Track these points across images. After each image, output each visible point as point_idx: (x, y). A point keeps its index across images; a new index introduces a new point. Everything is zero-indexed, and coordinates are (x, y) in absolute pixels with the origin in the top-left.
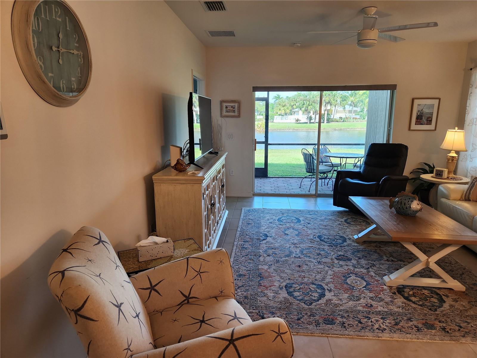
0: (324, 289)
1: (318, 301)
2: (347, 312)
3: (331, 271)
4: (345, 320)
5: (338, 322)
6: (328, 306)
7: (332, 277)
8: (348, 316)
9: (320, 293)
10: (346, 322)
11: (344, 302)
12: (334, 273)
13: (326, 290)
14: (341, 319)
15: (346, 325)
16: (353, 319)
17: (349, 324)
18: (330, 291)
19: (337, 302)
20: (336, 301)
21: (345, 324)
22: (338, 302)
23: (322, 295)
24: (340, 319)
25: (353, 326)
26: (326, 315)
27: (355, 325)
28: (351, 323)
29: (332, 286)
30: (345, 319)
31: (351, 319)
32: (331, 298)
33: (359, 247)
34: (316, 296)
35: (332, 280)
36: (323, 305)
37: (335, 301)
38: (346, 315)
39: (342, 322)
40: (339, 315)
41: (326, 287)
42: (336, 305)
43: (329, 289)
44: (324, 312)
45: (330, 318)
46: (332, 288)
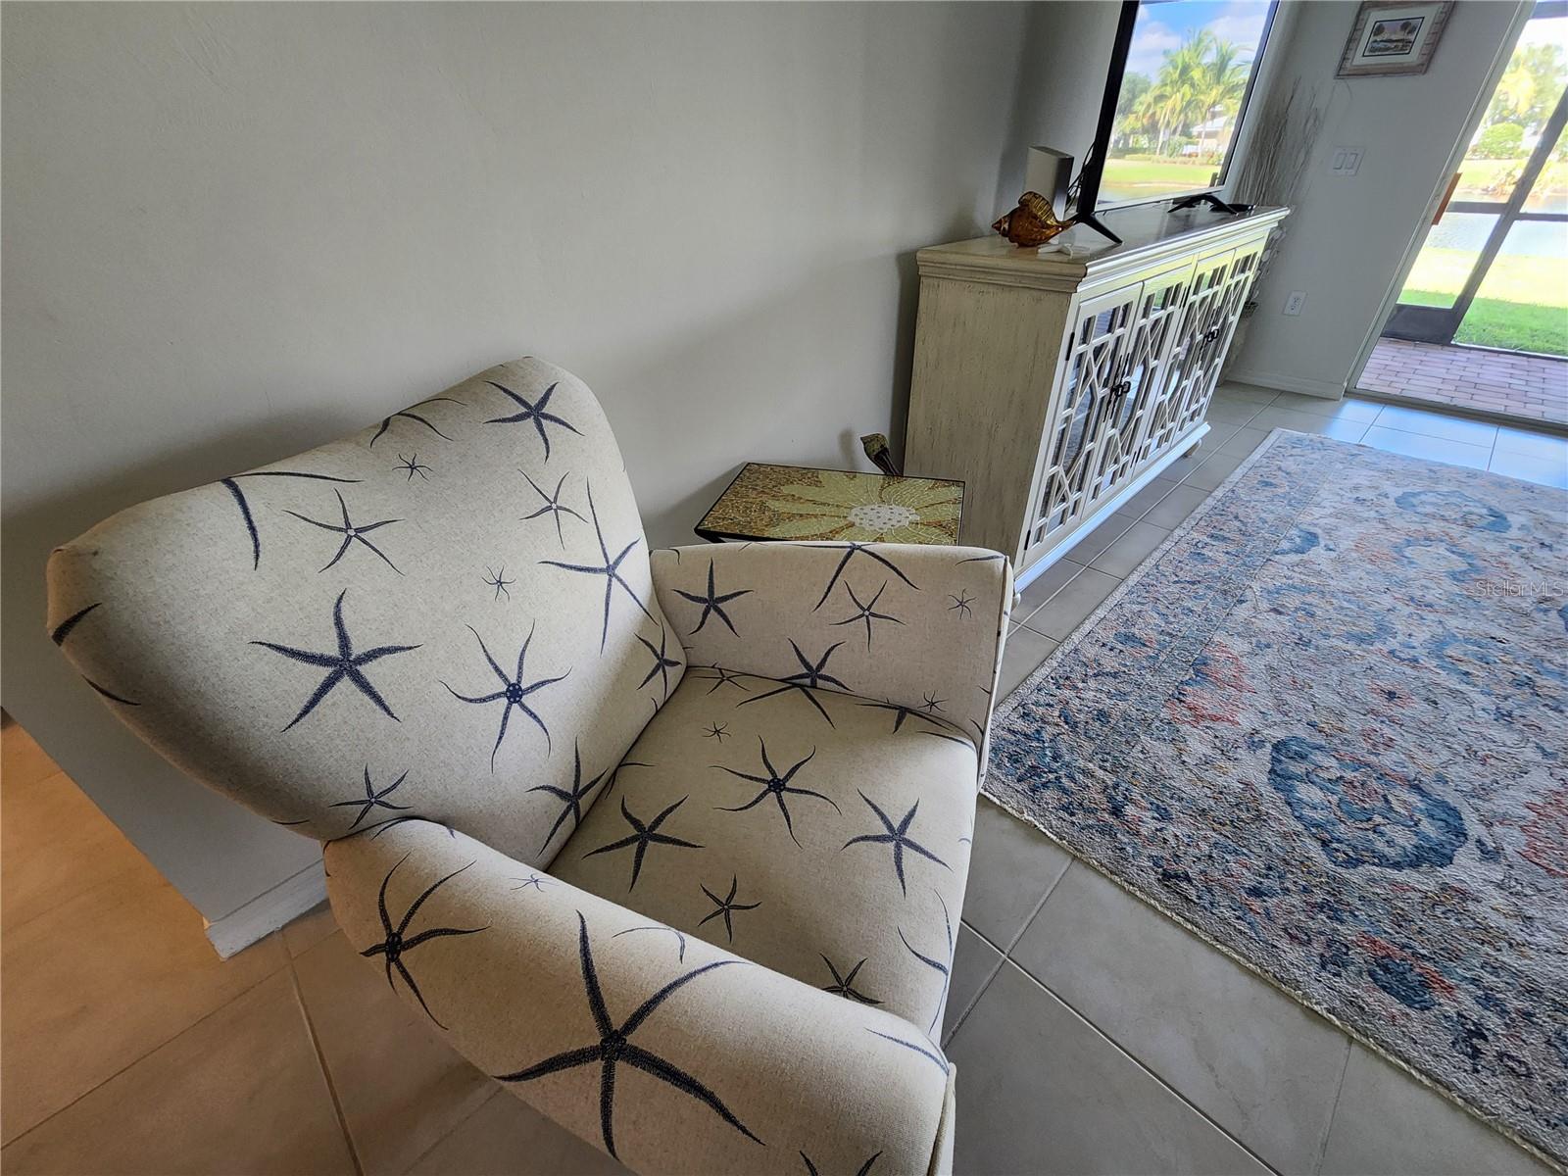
0: (1461, 834)
1: (1397, 866)
2: (1533, 991)
3: (1546, 774)
4: (1493, 1021)
5: (1452, 1013)
6: (1438, 913)
7: (1538, 801)
8: (1528, 1015)
9: (1428, 839)
10: (1495, 1034)
11: (1540, 938)
12: (1562, 790)
13: (1471, 845)
14: (1477, 1008)
15: (1489, 1050)
16: (1548, 1042)
17: (1510, 1057)
18: (1490, 855)
19: (1495, 920)
20: (1494, 916)
21: (1485, 1038)
22: (1503, 922)
23: (1437, 856)
24: (1469, 1002)
25: (1529, 1075)
26: (1403, 947)
27: (1544, 1078)
29: (1513, 841)
32: (1474, 886)
34: (1401, 842)
35: (1532, 816)
36: (1416, 896)
37: (1492, 910)
41: (1474, 829)
42: (1487, 935)
43: (1490, 845)
44: (1400, 926)
45: (1418, 970)
46: (1509, 850)
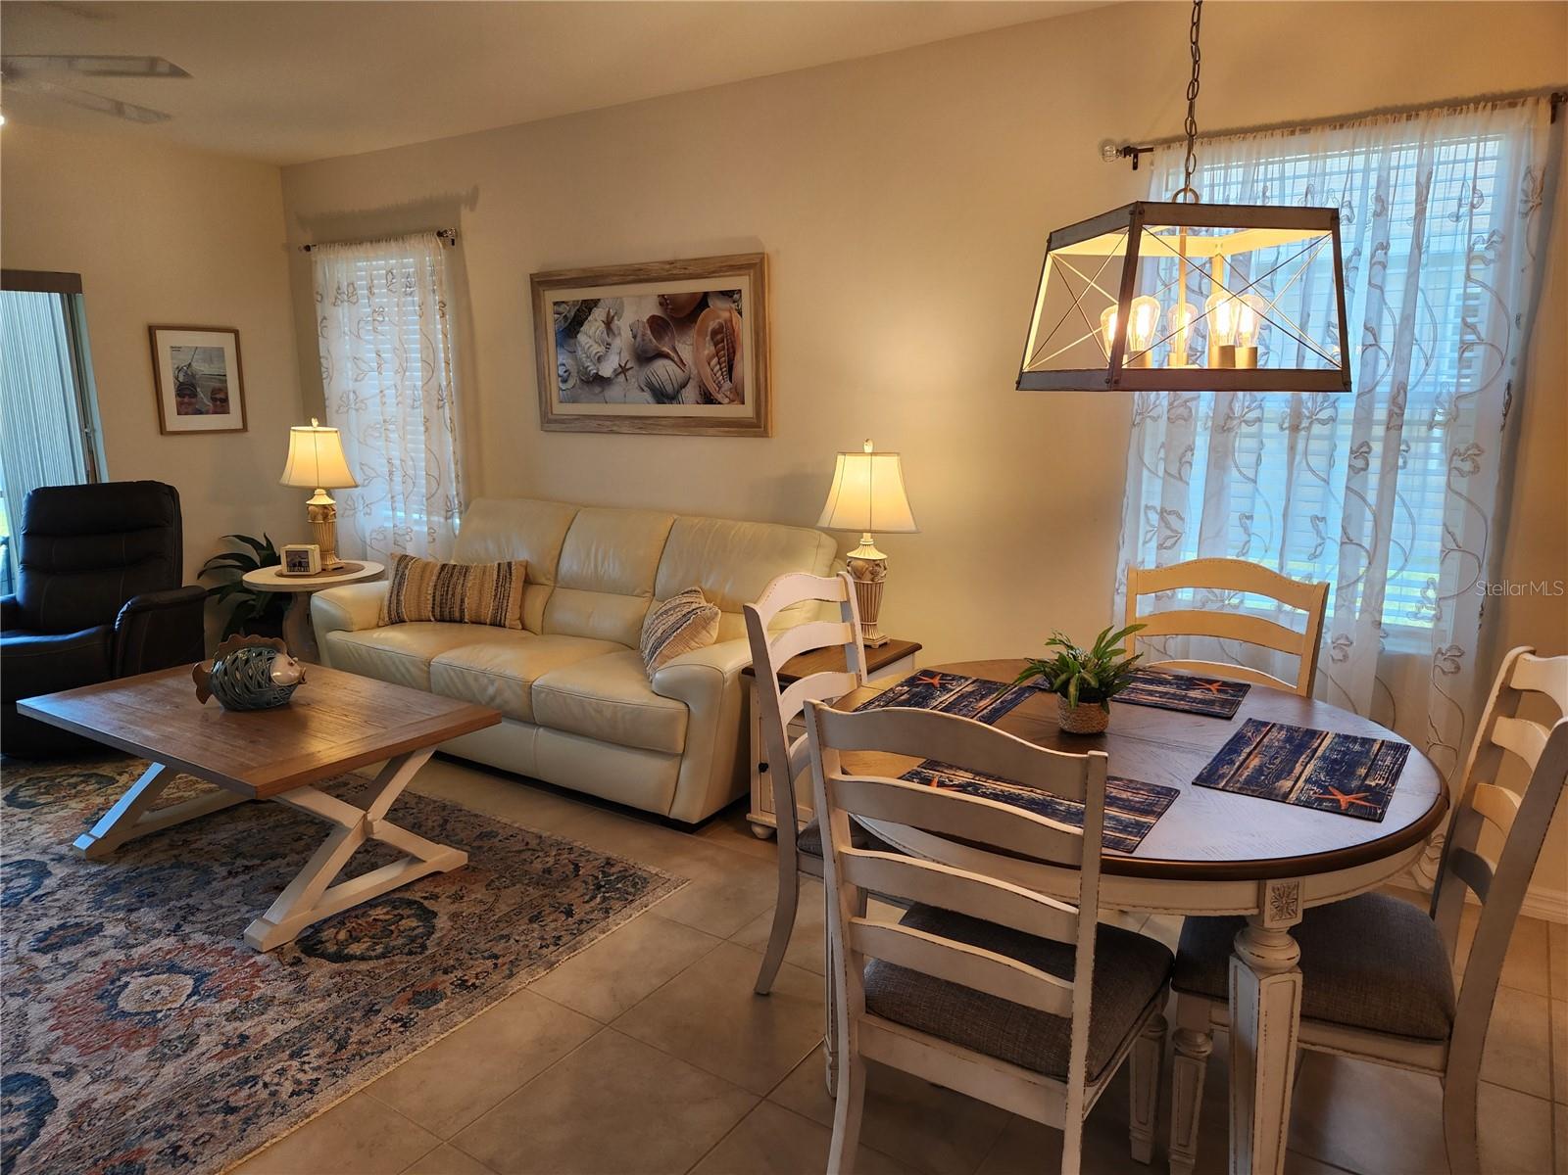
0: (40, 1081)
1: (34, 1135)
2: (170, 1104)
3: (37, 1005)
4: (173, 1136)
5: (154, 1157)
6: (87, 1129)
7: (51, 1022)
8: (180, 1116)
9: (26, 1105)
10: (181, 1139)
11: (142, 1081)
12: (55, 1004)
13: (54, 1082)
14: (161, 1140)
15: (187, 1148)
16: (200, 1115)
17: (199, 1138)
18: (69, 1073)
19: (115, 1097)
20: (110, 1097)
21: (180, 1147)
22: (119, 1094)
23: (46, 1104)
24: (155, 1143)
25: (212, 1136)
26: (95, 1164)
27: (216, 1129)
28: (202, 1130)
29: (68, 1054)
30: (175, 1133)
31: (196, 1120)
32: (83, 1095)
33: (110, 874)
34: (16, 1123)
35: (60, 1033)
36: (65, 1137)
37: (105, 1095)
38: (170, 1119)
39: (169, 1148)
40: (145, 1133)
41: (45, 1071)
42: (118, 1108)
43: (62, 1068)
44: (79, 1158)
45: (117, 1163)
46: (74, 1061)
